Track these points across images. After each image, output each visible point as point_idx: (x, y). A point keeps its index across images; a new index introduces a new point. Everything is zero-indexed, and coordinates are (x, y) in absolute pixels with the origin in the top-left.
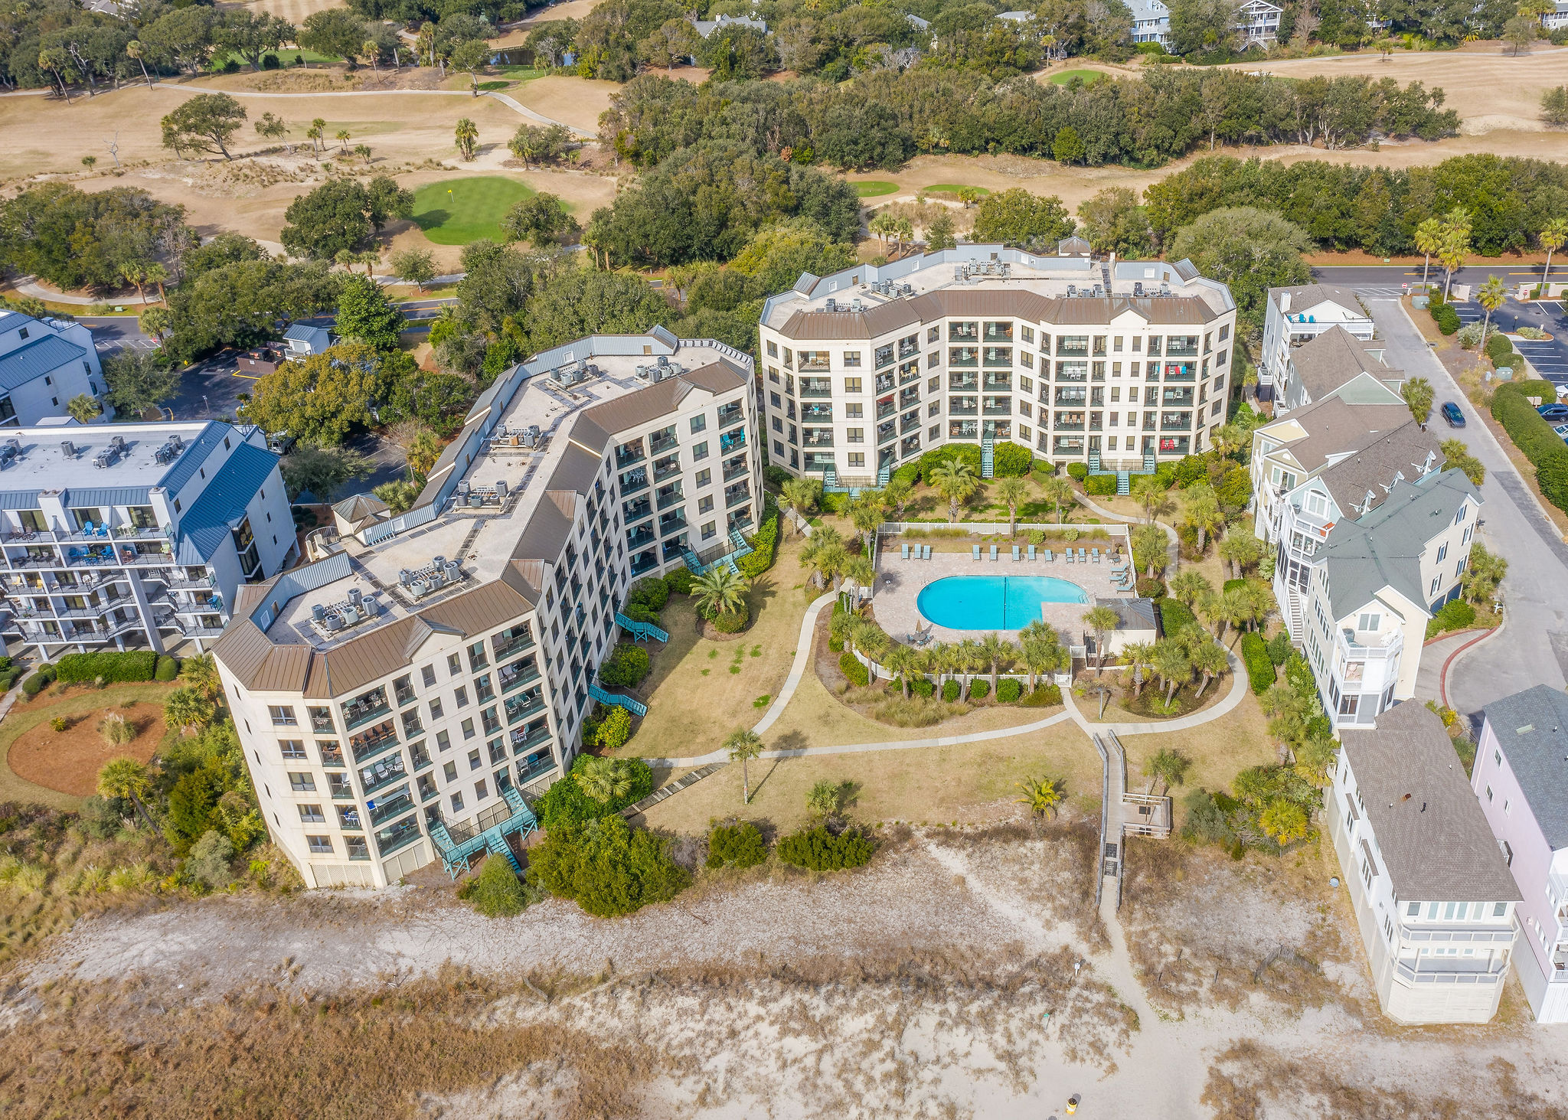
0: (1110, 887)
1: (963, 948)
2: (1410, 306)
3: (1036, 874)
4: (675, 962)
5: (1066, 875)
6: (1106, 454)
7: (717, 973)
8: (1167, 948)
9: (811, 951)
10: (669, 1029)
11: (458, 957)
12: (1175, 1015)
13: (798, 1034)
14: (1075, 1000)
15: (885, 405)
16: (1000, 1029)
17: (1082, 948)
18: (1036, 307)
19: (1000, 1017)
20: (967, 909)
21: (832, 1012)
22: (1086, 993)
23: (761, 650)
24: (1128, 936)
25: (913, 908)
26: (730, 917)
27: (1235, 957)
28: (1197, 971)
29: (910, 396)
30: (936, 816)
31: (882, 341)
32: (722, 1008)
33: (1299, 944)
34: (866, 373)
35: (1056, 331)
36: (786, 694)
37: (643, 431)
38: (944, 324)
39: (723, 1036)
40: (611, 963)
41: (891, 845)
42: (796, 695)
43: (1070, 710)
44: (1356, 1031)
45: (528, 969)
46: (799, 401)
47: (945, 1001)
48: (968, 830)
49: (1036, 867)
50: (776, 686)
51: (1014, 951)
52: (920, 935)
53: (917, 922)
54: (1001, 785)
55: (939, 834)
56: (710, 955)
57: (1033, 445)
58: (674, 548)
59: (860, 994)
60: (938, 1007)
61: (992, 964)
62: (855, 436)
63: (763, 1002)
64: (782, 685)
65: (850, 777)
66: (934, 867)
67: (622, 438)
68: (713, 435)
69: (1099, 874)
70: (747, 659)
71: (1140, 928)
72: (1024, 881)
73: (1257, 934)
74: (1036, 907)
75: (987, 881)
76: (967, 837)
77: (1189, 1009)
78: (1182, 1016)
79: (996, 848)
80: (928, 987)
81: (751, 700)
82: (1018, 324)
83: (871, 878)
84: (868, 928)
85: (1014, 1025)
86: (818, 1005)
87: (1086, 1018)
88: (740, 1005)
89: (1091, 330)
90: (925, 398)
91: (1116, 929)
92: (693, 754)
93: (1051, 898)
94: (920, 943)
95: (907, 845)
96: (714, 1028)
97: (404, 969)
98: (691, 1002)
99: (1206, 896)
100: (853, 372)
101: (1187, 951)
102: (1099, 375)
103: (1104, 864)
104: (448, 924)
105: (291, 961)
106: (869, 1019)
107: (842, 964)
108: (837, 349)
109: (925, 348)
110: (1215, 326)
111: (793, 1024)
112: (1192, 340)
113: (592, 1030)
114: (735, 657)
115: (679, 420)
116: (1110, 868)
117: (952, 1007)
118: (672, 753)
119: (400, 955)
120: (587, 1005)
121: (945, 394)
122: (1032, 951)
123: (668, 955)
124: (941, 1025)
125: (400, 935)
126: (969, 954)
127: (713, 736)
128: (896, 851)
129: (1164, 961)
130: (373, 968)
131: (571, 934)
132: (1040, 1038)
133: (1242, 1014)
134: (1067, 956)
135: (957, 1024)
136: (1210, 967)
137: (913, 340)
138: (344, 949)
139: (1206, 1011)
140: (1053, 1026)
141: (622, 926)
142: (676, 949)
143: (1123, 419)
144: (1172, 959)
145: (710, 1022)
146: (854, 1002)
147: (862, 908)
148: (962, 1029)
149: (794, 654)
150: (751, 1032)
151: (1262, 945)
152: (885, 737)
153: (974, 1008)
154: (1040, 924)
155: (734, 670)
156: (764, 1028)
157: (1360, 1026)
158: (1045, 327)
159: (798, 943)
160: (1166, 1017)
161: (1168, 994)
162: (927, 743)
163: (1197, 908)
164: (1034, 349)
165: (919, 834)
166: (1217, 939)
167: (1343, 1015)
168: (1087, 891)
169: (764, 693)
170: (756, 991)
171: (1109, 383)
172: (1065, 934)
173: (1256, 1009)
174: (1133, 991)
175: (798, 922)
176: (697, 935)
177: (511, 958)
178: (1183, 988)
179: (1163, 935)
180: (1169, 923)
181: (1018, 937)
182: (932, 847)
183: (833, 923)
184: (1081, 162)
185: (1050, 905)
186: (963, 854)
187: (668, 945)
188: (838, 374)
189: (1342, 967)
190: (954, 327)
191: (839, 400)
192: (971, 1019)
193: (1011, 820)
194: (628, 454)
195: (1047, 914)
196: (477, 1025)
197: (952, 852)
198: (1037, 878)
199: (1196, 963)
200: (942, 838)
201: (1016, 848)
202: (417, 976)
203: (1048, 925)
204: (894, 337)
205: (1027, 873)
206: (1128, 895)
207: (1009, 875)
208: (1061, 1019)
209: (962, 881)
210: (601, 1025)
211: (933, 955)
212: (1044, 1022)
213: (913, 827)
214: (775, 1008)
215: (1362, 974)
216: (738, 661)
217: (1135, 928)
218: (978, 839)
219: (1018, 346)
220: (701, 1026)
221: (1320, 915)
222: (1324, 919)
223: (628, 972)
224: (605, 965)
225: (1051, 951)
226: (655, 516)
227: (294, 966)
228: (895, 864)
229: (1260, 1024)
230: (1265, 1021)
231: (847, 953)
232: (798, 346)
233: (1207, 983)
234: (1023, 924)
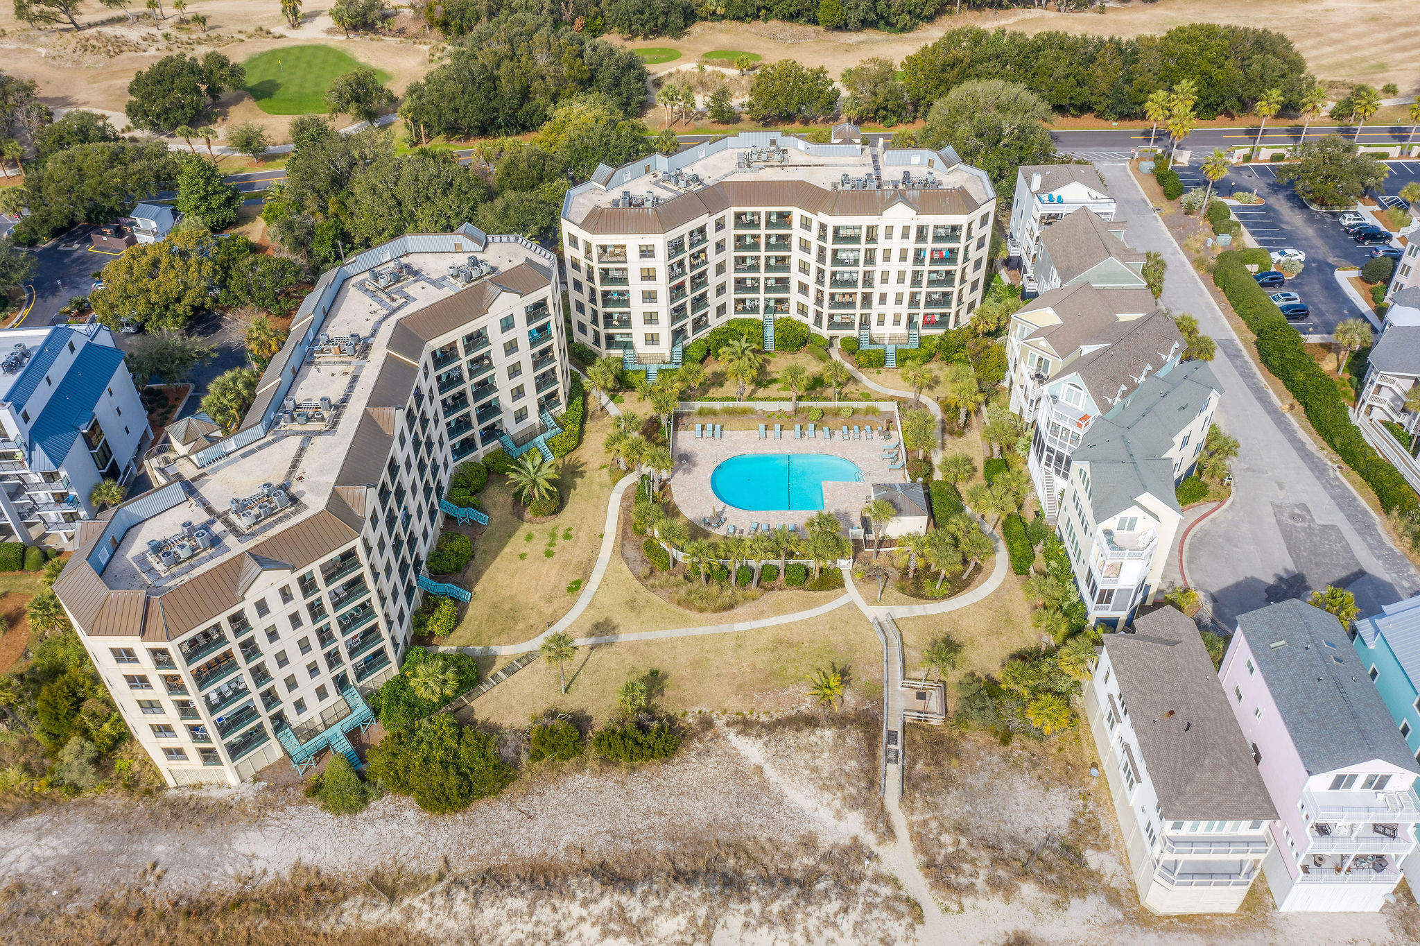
0: (893, 773)
1: (763, 840)
2: (1137, 170)
3: (825, 762)
4: (504, 858)
5: (853, 763)
6: (875, 329)
7: (544, 870)
8: (946, 838)
9: (627, 846)
10: (501, 930)
11: (308, 858)
12: (955, 907)
13: (617, 935)
14: (865, 895)
15: (677, 291)
16: (799, 928)
17: (869, 839)
18: (813, 197)
19: (799, 916)
20: (765, 799)
21: (648, 913)
22: (875, 887)
23: (572, 533)
24: (911, 825)
25: (717, 799)
26: (552, 811)
27: (1007, 847)
28: (973, 862)
29: (699, 280)
30: (735, 704)
31: (674, 234)
32: (548, 909)
33: (1064, 832)
34: (660, 262)
35: (832, 221)
36: (596, 578)
37: (457, 335)
38: (729, 214)
39: (550, 937)
40: (446, 862)
41: (695, 735)
42: (605, 579)
43: (852, 593)
44: (1118, 921)
45: (371, 868)
46: (599, 288)
47: (749, 900)
48: (764, 718)
49: (826, 755)
50: (586, 569)
51: (809, 843)
52: (723, 827)
53: (721, 814)
54: (791, 672)
55: (737, 722)
56: (536, 851)
57: (809, 320)
58: (491, 433)
59: (672, 895)
60: (743, 908)
61: (789, 857)
62: (650, 319)
63: (585, 903)
64: (592, 568)
65: (656, 665)
66: (733, 756)
67: (437, 343)
68: (522, 332)
69: (883, 761)
70: (560, 542)
71: (921, 818)
72: (815, 770)
73: (1025, 821)
74: (827, 796)
75: (782, 770)
76: (763, 725)
77: (967, 901)
78: (962, 909)
79: (790, 736)
80: (733, 885)
81: (564, 585)
82: (797, 213)
83: (678, 768)
84: (677, 821)
85: (812, 923)
86: (635, 908)
87: (876, 913)
88: (564, 906)
89: (864, 221)
90: (713, 280)
91: (899, 819)
92: (513, 641)
93: (840, 787)
94: (724, 836)
95: (710, 734)
96: (541, 929)
97: (258, 871)
98: (519, 903)
99: (979, 783)
100: (648, 263)
101: (964, 840)
102: (870, 260)
103: (887, 751)
104: (297, 823)
105: (155, 866)
106: (681, 921)
107: (654, 859)
108: (632, 242)
109: (713, 237)
110: (977, 215)
111: (613, 926)
112: (954, 228)
113: (431, 932)
114: (548, 541)
115: (490, 322)
116: (892, 756)
117: (756, 906)
118: (495, 640)
119: (254, 856)
120: (426, 907)
121: (730, 276)
122: (825, 843)
123: (497, 852)
124: (746, 925)
125: (254, 835)
126: (768, 846)
127: (531, 622)
128: (700, 741)
129: (943, 851)
130: (231, 871)
131: (410, 832)
132: (836, 935)
133: (1015, 904)
134: (856, 849)
135: (760, 924)
136: (985, 857)
137: (702, 230)
138: (203, 851)
139: (983, 903)
140: (846, 923)
141: (455, 823)
142: (505, 845)
143: (891, 299)
144: (950, 849)
145: (538, 923)
146: (667, 904)
147: (671, 800)
148: (765, 929)
149: (602, 536)
150: (575, 933)
151: (1031, 833)
152: (686, 623)
153: (776, 907)
154: (831, 813)
155: (549, 554)
156: (586, 928)
157: (1121, 917)
158: (823, 217)
159: (614, 837)
160: (947, 909)
161: (949, 886)
162: (724, 628)
163: (971, 796)
164: (812, 236)
165: (720, 723)
166: (991, 828)
167: (1105, 906)
168: (872, 781)
169: (576, 578)
170: (578, 892)
171: (879, 267)
172: (854, 825)
173: (1028, 900)
174: (917, 884)
175: (614, 815)
176: (523, 830)
177: (355, 857)
178: (963, 880)
179: (942, 825)
180: (946, 812)
181: (812, 828)
182: (732, 736)
183: (646, 816)
184: (843, 27)
185: (839, 794)
186: (760, 743)
187: (497, 841)
188: (634, 264)
189: (1103, 856)
190: (738, 216)
191: (636, 287)
192: (773, 918)
193: (802, 708)
194: (445, 356)
195: (837, 803)
196: (326, 928)
197: (750, 741)
198: (826, 766)
199: (972, 854)
200: (740, 727)
201: (809, 737)
202: (270, 878)
203: (838, 815)
204: (684, 230)
205: (818, 762)
206: (910, 783)
207: (802, 764)
208: (854, 916)
209: (759, 770)
210: (439, 926)
211: (737, 848)
212: (839, 921)
213: (714, 716)
214: (596, 909)
215: (1121, 863)
216: (552, 545)
217: (917, 818)
218: (774, 727)
219: (796, 233)
220: (529, 928)
221: (1081, 802)
222: (1085, 806)
223: (461, 870)
224: (441, 863)
225: (842, 842)
226: (472, 408)
227: (158, 870)
228: (699, 754)
229: (1031, 915)
230: (1036, 913)
231: (659, 848)
232: (597, 240)
233: (983, 874)
234: (816, 815)
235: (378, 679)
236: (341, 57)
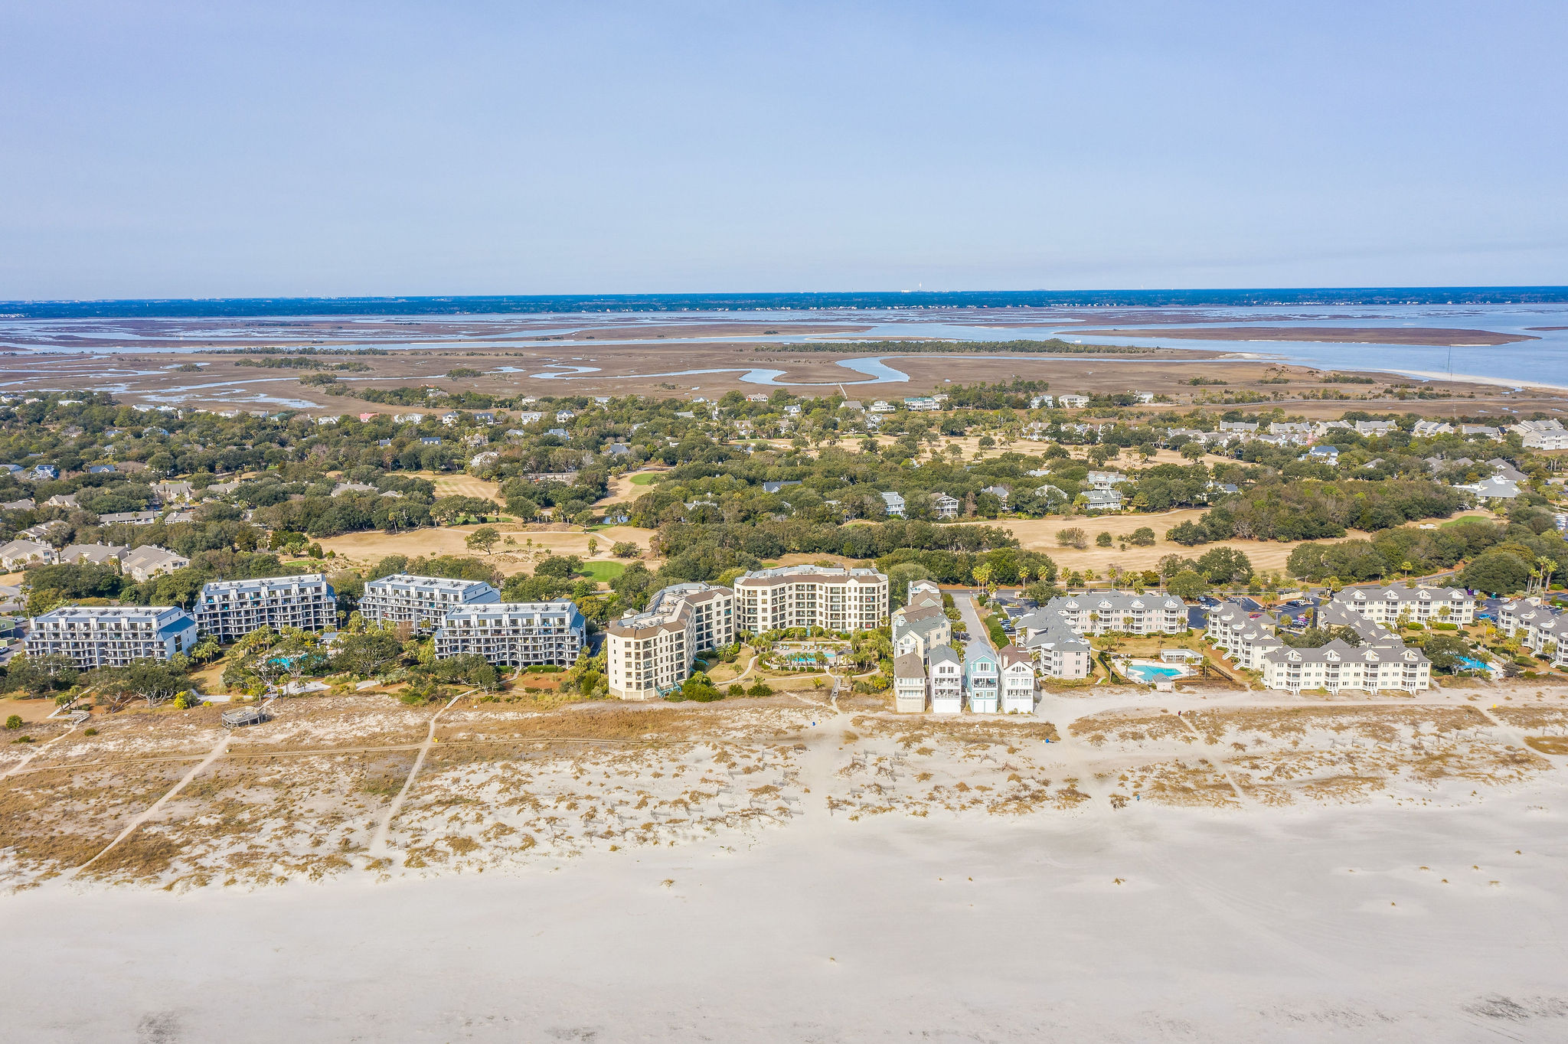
2: (972, 599)
3: (815, 696)
6: (848, 628)
11: (667, 707)
15: (774, 610)
18: (823, 579)
23: (738, 665)
29: (783, 608)
30: (789, 689)
31: (774, 587)
34: (769, 597)
35: (830, 585)
37: (703, 604)
38: (794, 585)
42: (749, 671)
43: (828, 673)
46: (746, 607)
50: (743, 670)
57: (824, 626)
58: (709, 644)
62: (765, 619)
64: (745, 670)
67: (698, 604)
68: (722, 609)
70: (734, 666)
75: (802, 698)
76: (797, 691)
79: (805, 693)
82: (818, 585)
89: (841, 585)
90: (788, 610)
95: (781, 693)
97: (654, 709)
100: (765, 597)
102: (844, 601)
108: (759, 589)
109: (788, 592)
110: (881, 585)
112: (874, 589)
115: (713, 602)
121: (794, 609)
128: (779, 694)
137: (783, 589)
143: (853, 616)
149: (748, 665)
155: (730, 668)
158: (826, 584)
164: (823, 593)
165: (784, 691)
169: (740, 672)
171: (847, 603)
182: (788, 693)
184: (855, 556)
186: (796, 694)
188: (760, 597)
190: (797, 586)
191: (760, 606)
193: (809, 689)
194: (699, 610)
197: (793, 694)
200: (790, 692)
201: (810, 693)
202: (658, 710)
204: (778, 587)
209: (795, 698)
218: (800, 691)
219: (818, 592)
226: (705, 632)
232: (747, 588)
235: (682, 682)
236: (619, 565)
